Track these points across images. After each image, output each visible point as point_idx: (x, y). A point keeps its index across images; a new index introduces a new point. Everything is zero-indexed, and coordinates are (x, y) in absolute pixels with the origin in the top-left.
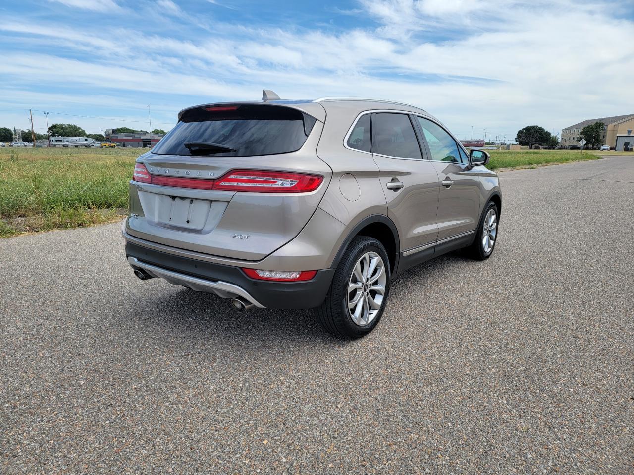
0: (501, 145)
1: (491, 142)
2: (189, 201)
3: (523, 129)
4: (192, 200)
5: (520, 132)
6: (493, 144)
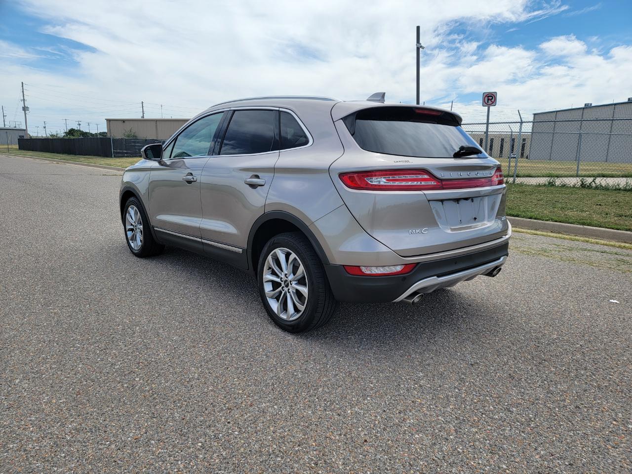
2: (470, 201)
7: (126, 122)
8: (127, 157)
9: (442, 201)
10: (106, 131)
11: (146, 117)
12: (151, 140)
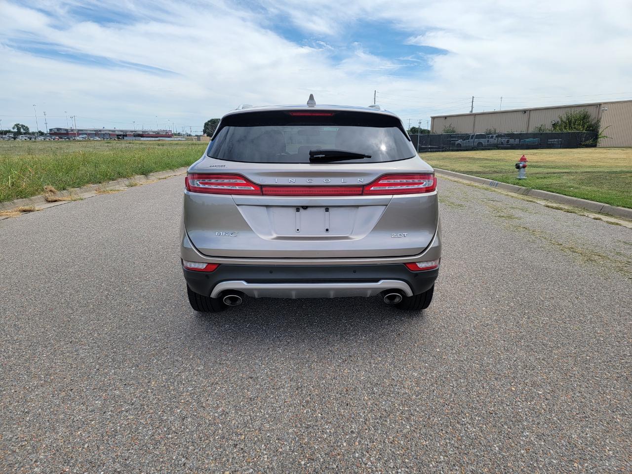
0: (187, 136)
1: (177, 133)
2: (324, 209)
3: (209, 122)
4: (327, 209)
5: (206, 124)
6: (179, 134)
7: (448, 119)
8: (430, 152)
9: (267, 206)
10: (429, 129)
11: (474, 112)
12: (464, 134)
